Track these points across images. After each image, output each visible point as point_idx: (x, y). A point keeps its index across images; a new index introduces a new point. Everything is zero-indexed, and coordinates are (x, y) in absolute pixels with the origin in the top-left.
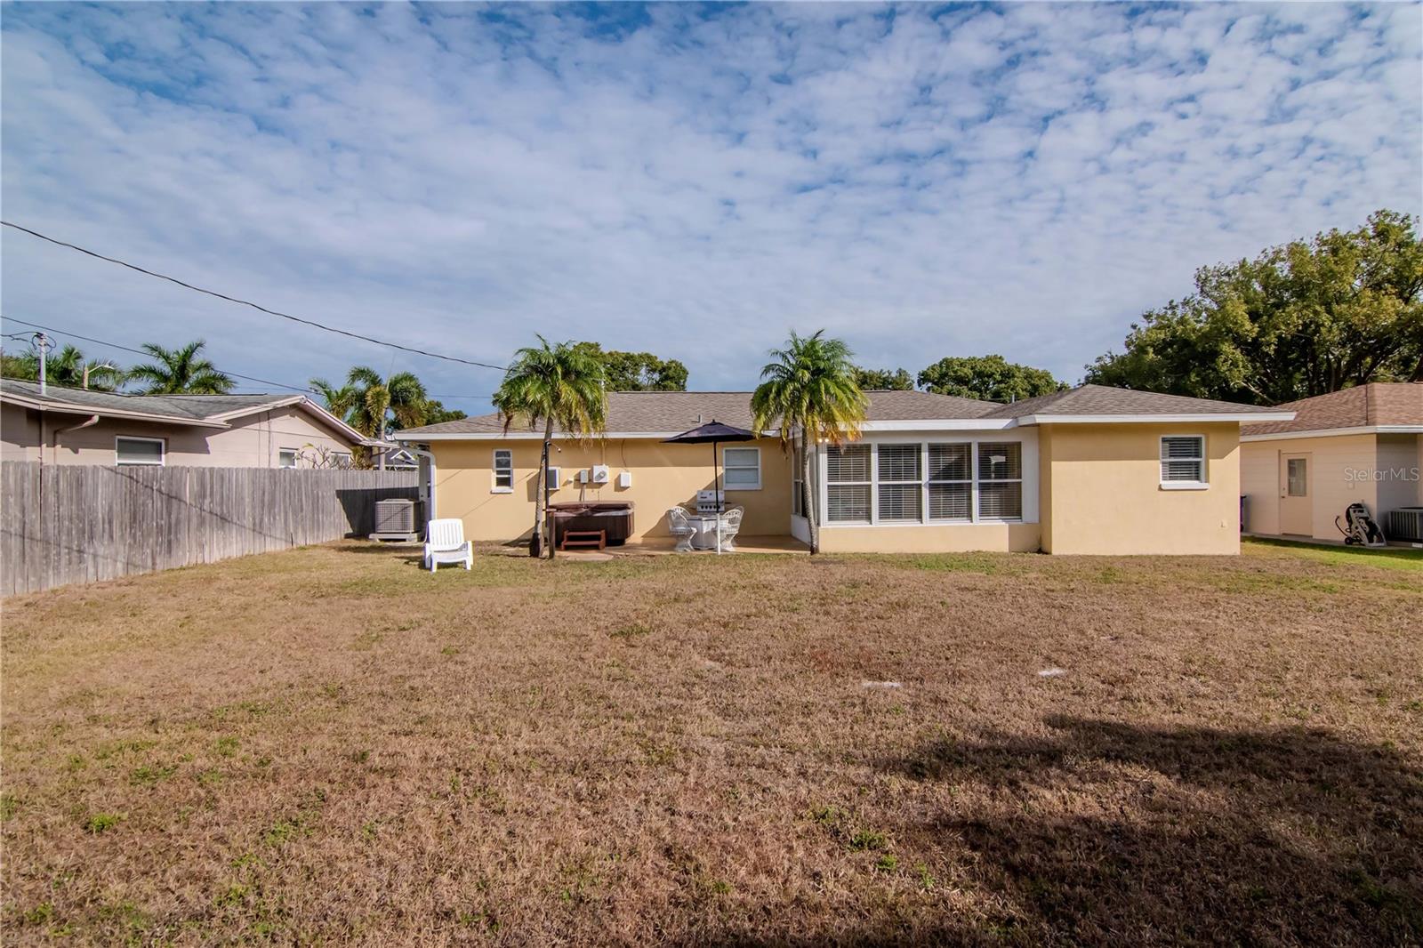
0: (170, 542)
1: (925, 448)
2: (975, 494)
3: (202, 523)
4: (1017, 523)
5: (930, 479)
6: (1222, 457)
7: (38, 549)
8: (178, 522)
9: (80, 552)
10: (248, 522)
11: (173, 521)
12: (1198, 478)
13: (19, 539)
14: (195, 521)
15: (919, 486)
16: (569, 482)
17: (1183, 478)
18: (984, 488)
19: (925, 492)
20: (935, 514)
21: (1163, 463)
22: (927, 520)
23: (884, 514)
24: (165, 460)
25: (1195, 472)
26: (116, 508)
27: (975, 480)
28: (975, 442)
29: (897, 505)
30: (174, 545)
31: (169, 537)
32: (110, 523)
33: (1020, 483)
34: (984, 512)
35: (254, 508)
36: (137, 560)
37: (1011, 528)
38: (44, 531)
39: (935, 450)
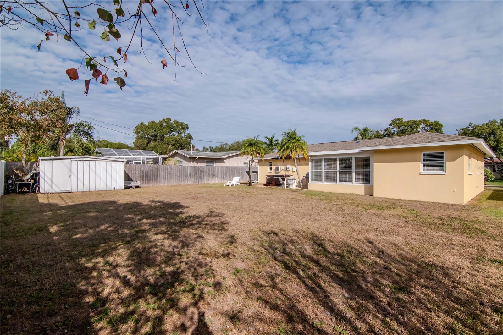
1: (338, 159)
2: (354, 174)
3: (209, 176)
4: (369, 185)
5: (339, 169)
6: (454, 161)
7: (178, 178)
8: (204, 175)
9: (185, 179)
10: (220, 176)
12: (443, 170)
13: (175, 176)
14: (207, 176)
15: (336, 171)
17: (436, 170)
18: (356, 172)
19: (338, 173)
20: (341, 180)
21: (424, 164)
22: (338, 183)
23: (327, 180)
24: (215, 165)
25: (441, 167)
26: (191, 173)
27: (354, 170)
28: (353, 157)
29: (330, 178)
31: (202, 178)
32: (190, 175)
33: (369, 171)
34: (357, 181)
35: (221, 174)
36: (196, 181)
37: (365, 186)
38: (179, 175)
39: (341, 160)
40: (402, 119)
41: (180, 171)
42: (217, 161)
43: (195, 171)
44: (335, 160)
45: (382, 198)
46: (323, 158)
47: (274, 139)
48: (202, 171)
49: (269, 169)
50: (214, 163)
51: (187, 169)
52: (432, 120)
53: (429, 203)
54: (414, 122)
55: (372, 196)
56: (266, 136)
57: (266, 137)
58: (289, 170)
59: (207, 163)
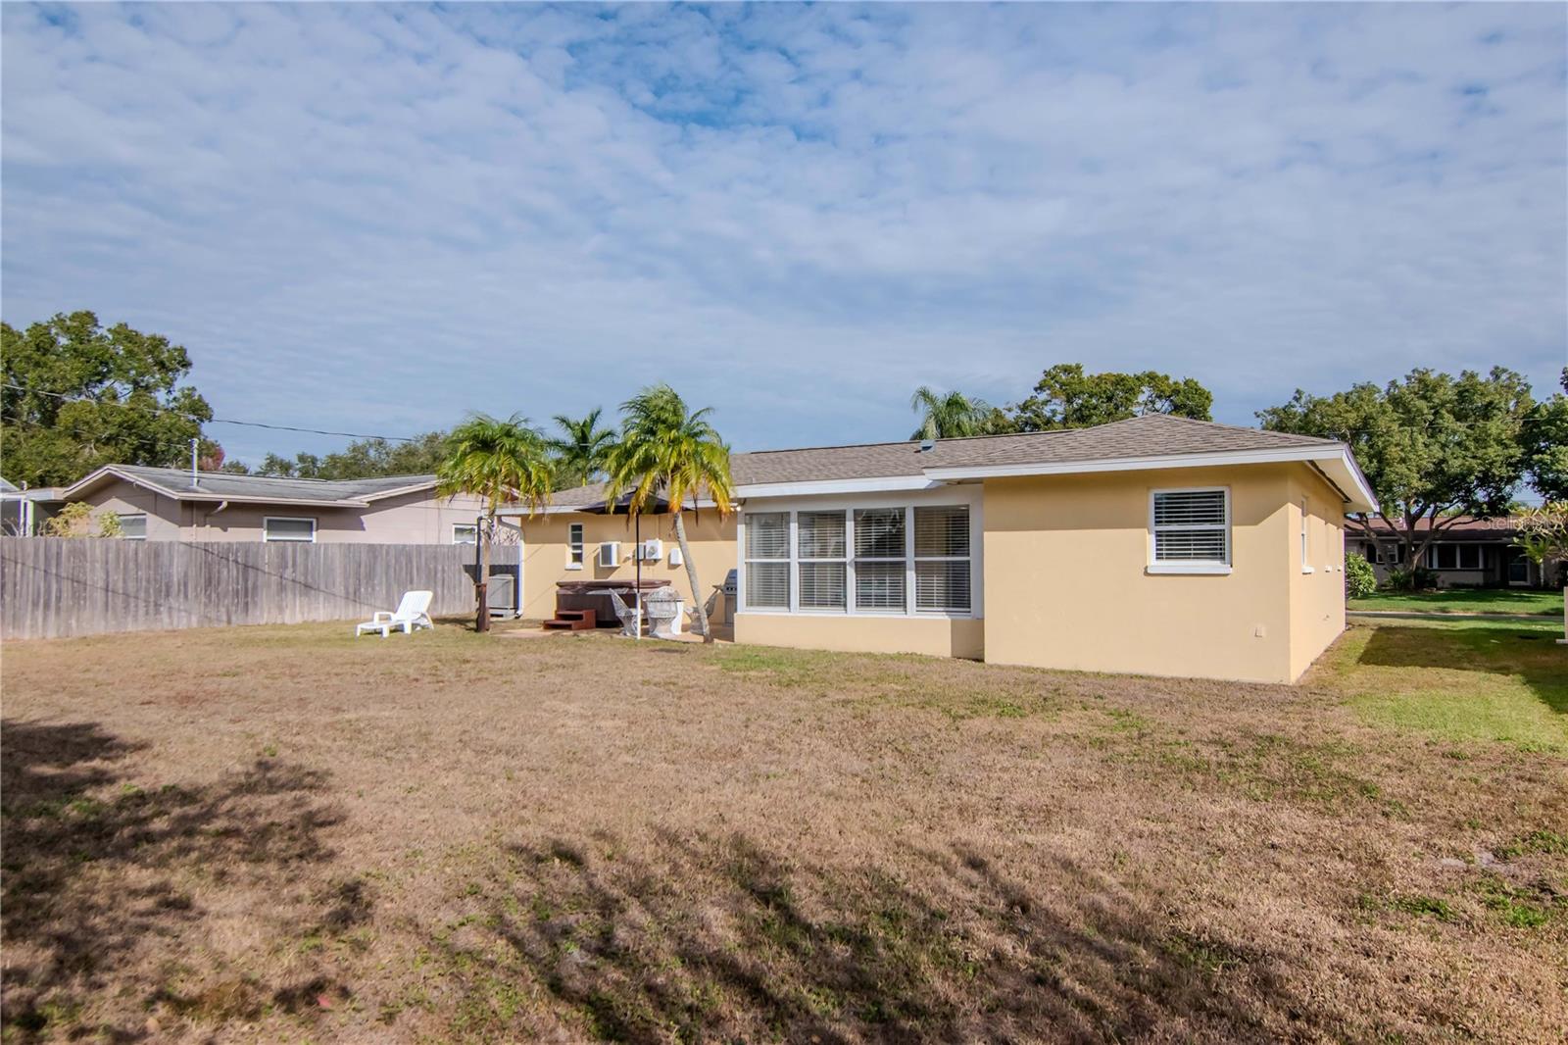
0: (247, 604)
1: (850, 515)
2: (911, 576)
3: (282, 588)
4: (966, 617)
5: (856, 556)
6: (1256, 523)
7: (120, 601)
8: (255, 587)
9: (156, 605)
10: (340, 590)
11: (250, 584)
12: (1221, 557)
13: (103, 592)
14: (274, 587)
15: (844, 564)
16: (628, 558)
17: (1197, 556)
18: (920, 568)
19: (851, 573)
20: (864, 601)
21: (1159, 534)
22: (852, 610)
23: (808, 600)
24: (315, 537)
25: (1215, 546)
26: (192, 573)
27: (910, 557)
28: (909, 506)
29: (822, 591)
30: (250, 606)
31: (246, 597)
32: (186, 585)
33: (968, 562)
34: (924, 602)
35: (346, 579)
36: (213, 615)
37: (953, 623)
38: (125, 588)
39: (866, 519)
40: (1078, 367)
41: (131, 565)
42: (324, 519)
43: (209, 566)
44: (839, 518)
45: (1014, 667)
46: (794, 509)
47: (595, 432)
48: (246, 566)
49: (570, 558)
50: (308, 528)
51: (164, 558)
52: (1177, 377)
53: (1179, 682)
54: (1120, 381)
55: (980, 660)
56: (561, 413)
57: (563, 421)
58: (656, 561)
59: (272, 527)
